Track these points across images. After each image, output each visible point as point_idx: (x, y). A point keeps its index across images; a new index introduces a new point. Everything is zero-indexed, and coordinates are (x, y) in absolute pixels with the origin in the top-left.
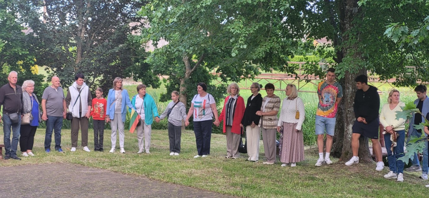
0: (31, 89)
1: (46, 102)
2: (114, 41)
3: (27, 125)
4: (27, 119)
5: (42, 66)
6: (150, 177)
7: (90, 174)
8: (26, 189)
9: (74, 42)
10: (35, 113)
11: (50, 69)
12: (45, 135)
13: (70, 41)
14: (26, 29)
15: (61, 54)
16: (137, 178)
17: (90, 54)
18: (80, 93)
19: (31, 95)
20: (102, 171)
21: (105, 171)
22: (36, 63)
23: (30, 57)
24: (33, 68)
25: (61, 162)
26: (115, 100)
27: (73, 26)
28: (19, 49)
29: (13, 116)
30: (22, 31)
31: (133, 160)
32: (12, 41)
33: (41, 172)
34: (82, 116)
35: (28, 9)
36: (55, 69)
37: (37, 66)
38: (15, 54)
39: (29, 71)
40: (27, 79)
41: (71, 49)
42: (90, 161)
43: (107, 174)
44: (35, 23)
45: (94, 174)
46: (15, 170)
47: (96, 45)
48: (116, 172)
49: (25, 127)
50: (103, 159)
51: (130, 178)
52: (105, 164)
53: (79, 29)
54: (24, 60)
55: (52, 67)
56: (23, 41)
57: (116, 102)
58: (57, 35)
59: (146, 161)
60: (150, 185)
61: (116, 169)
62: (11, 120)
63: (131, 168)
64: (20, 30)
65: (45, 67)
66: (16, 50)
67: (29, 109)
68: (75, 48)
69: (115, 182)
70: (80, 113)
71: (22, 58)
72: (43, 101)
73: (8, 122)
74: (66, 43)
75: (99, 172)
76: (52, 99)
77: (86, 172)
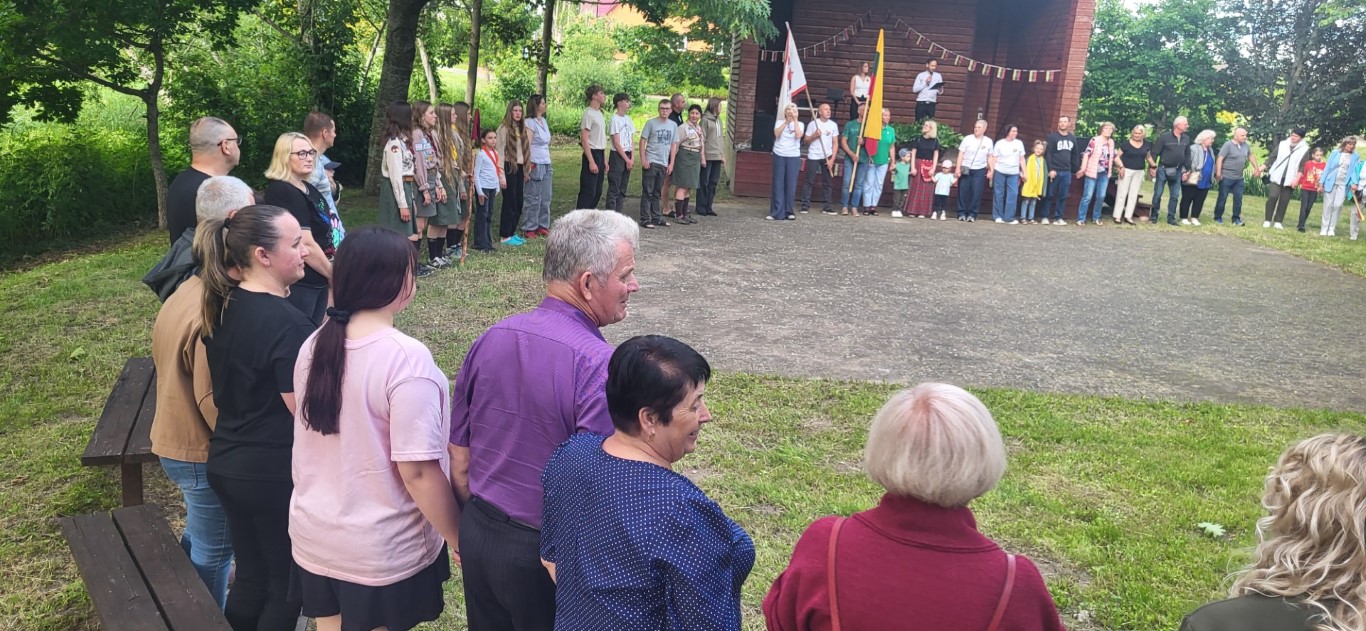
0: (1209, 142)
1: (1223, 161)
2: (1343, 83)
3: (1193, 187)
4: (1194, 179)
5: (1232, 112)
6: (1346, 269)
7: (1258, 254)
8: (1166, 260)
9: (1283, 83)
10: (1207, 173)
11: (1243, 118)
12: (1216, 200)
13: (1278, 82)
14: (1220, 64)
15: (1262, 98)
16: (1326, 267)
17: (1304, 100)
18: (1292, 153)
19: (1206, 149)
20: (1277, 252)
21: (1282, 252)
22: (1223, 108)
23: (1216, 100)
24: (1219, 114)
25: (1225, 234)
26: (1338, 166)
27: (1285, 61)
28: (1203, 89)
29: (1171, 171)
30: (1214, 66)
31: (1329, 244)
32: (1197, 78)
33: (1193, 243)
34: (1286, 184)
35: (1227, 38)
36: (1249, 118)
37: (1225, 112)
38: (1198, 95)
39: (1213, 118)
40: (1207, 128)
41: (1276, 93)
42: (1265, 239)
43: (1284, 256)
44: (1232, 56)
45: (1265, 254)
46: (1160, 236)
47: (1316, 89)
48: (1297, 256)
49: (1188, 189)
50: (1283, 238)
51: (1314, 266)
52: (1285, 244)
53: (1294, 66)
54: (1208, 103)
55: (1245, 115)
56: (1210, 79)
57: (1340, 169)
58: (1260, 72)
59: (1348, 247)
60: (1341, 279)
61: (1299, 251)
62: (1166, 176)
63: (1321, 254)
64: (1211, 65)
65: (1236, 114)
66: (1199, 90)
67: (1200, 167)
68: (1282, 91)
69: (1290, 269)
70: (1283, 180)
71: (1206, 100)
72: (1220, 159)
73: (1163, 178)
74: (1272, 85)
75: (1273, 253)
76: (1234, 158)
77: (1254, 250)
